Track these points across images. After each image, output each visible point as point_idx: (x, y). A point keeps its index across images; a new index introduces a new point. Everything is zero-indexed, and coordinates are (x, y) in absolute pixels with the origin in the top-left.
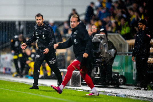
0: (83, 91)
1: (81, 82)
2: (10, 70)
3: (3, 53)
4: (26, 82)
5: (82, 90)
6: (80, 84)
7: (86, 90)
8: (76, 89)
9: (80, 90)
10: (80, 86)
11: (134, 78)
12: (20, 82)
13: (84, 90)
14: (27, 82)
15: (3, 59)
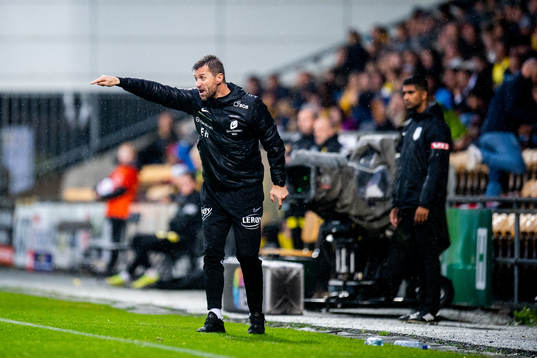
0: (313, 330)
1: (302, 300)
2: (49, 258)
3: (24, 203)
4: (115, 302)
5: (312, 327)
6: (302, 306)
7: (326, 329)
8: (291, 324)
9: (306, 329)
10: (301, 314)
11: (481, 285)
12: (93, 301)
13: (318, 328)
14: (119, 302)
15: (27, 222)
